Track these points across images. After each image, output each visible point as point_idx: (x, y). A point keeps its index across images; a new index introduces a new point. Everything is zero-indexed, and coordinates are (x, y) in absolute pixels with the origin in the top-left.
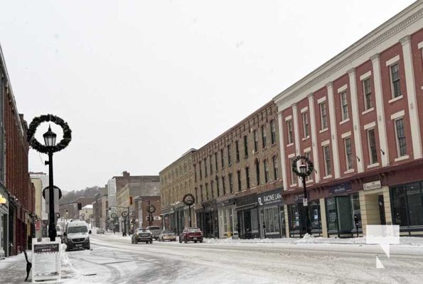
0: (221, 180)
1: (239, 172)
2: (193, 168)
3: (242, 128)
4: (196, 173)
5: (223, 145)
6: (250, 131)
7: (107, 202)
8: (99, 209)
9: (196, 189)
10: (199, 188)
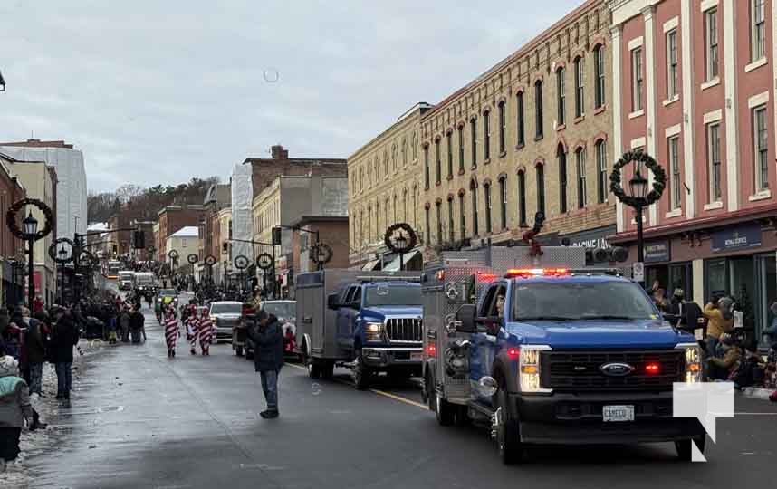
0: (481, 191)
1: (521, 174)
2: (421, 152)
3: (533, 61)
4: (428, 168)
5: (490, 102)
6: (549, 69)
7: (230, 222)
8: (214, 240)
9: (427, 208)
10: (434, 208)
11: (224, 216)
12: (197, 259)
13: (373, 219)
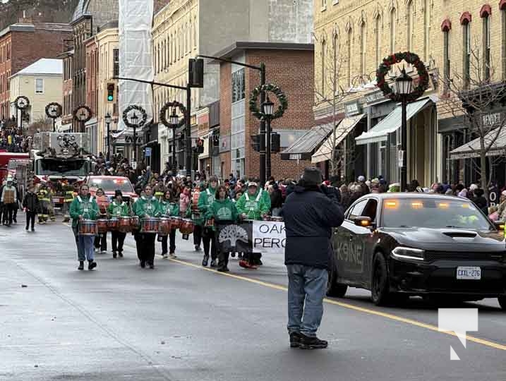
7: (116, 52)
8: (88, 81)
9: (446, 29)
10: (457, 28)
11: (105, 42)
12: (59, 112)
13: (355, 46)
